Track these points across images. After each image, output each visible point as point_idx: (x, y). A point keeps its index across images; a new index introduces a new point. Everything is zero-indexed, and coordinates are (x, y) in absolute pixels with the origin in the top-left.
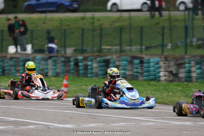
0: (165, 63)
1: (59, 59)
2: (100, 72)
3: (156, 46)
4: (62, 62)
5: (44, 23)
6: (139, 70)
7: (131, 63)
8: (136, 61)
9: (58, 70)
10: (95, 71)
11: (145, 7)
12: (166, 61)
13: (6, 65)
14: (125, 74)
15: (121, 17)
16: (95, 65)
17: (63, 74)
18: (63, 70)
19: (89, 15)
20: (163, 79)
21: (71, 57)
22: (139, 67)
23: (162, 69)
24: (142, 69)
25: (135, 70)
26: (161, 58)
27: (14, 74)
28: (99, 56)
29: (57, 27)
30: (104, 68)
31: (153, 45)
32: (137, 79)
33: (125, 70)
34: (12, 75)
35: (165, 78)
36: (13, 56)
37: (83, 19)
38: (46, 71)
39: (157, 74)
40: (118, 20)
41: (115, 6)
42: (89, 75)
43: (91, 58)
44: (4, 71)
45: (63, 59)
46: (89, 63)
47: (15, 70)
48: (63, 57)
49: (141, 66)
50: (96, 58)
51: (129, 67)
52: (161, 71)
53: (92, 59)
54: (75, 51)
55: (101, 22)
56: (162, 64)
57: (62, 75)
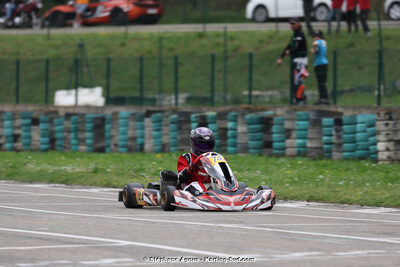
0: (387, 125)
1: (167, 117)
2: (251, 143)
3: (351, 90)
4: (172, 123)
5: (123, 45)
6: (334, 139)
7: (316, 123)
8: (327, 121)
9: (165, 140)
10: (241, 140)
11: (322, 12)
12: (391, 119)
13: (57, 128)
14: (304, 146)
15: (277, 32)
16: (241, 129)
17: (175, 146)
18: (175, 138)
19: (213, 28)
20: (383, 156)
21: (191, 113)
22: (334, 133)
23: (381, 137)
24: (339, 137)
25: (325, 138)
26: (378, 114)
27: (74, 148)
28: (250, 111)
29: (149, 52)
30: (260, 134)
31: (347, 88)
32: (330, 157)
33: (305, 138)
34: (69, 149)
35: (387, 153)
36: (71, 111)
37: (201, 36)
38: (139, 141)
39: (372, 147)
40: (271, 37)
41: (261, 10)
42: (229, 149)
43: (234, 113)
44: (53, 141)
45: (175, 116)
46: (230, 125)
47: (76, 138)
48: (175, 111)
49: (337, 131)
50: (243, 115)
51: (311, 133)
52: (378, 141)
53: (236, 116)
54: (189, 100)
55: (236, 42)
56: (380, 125)
57: (172, 148)
